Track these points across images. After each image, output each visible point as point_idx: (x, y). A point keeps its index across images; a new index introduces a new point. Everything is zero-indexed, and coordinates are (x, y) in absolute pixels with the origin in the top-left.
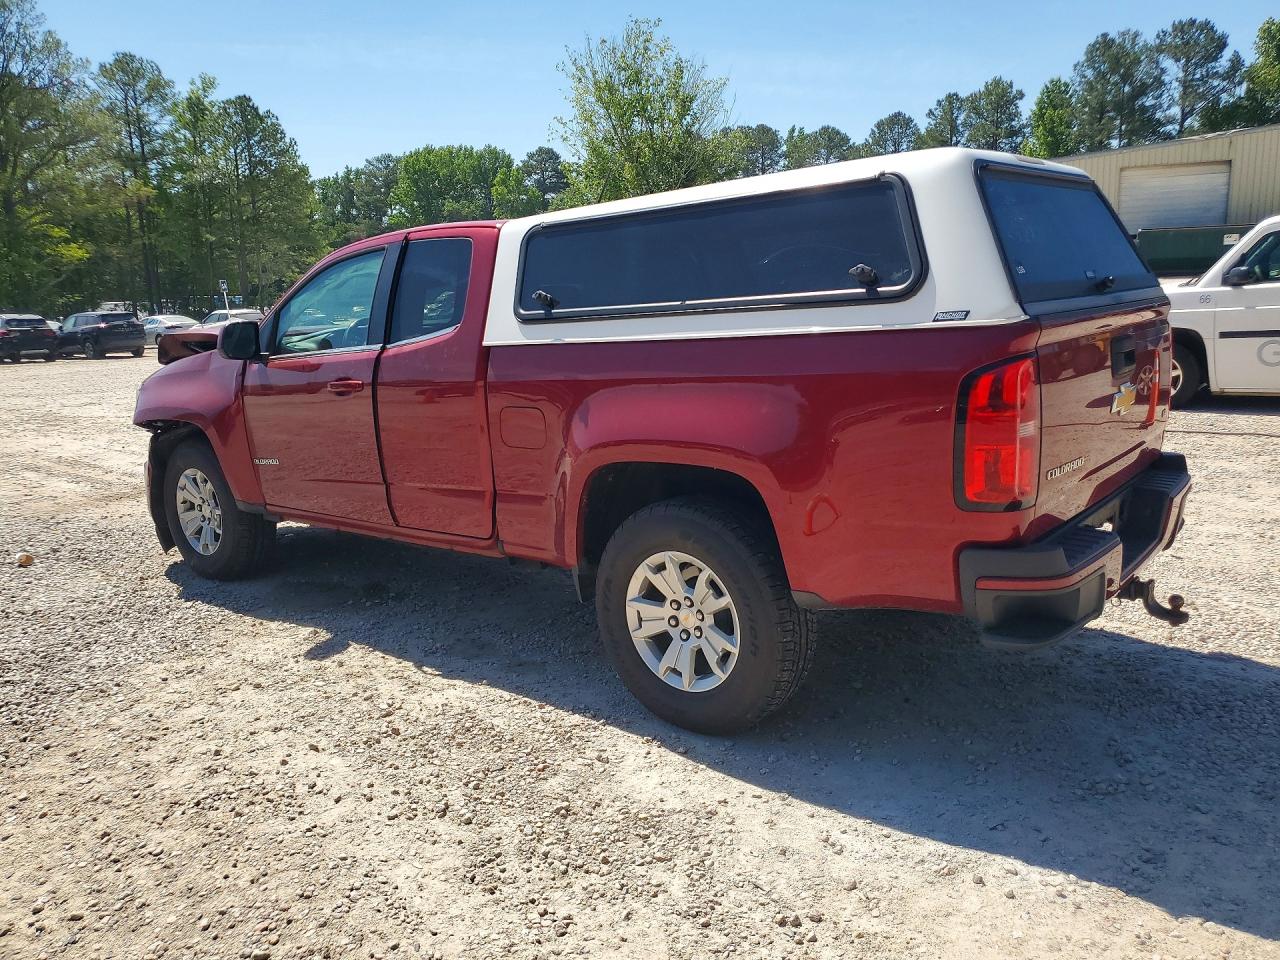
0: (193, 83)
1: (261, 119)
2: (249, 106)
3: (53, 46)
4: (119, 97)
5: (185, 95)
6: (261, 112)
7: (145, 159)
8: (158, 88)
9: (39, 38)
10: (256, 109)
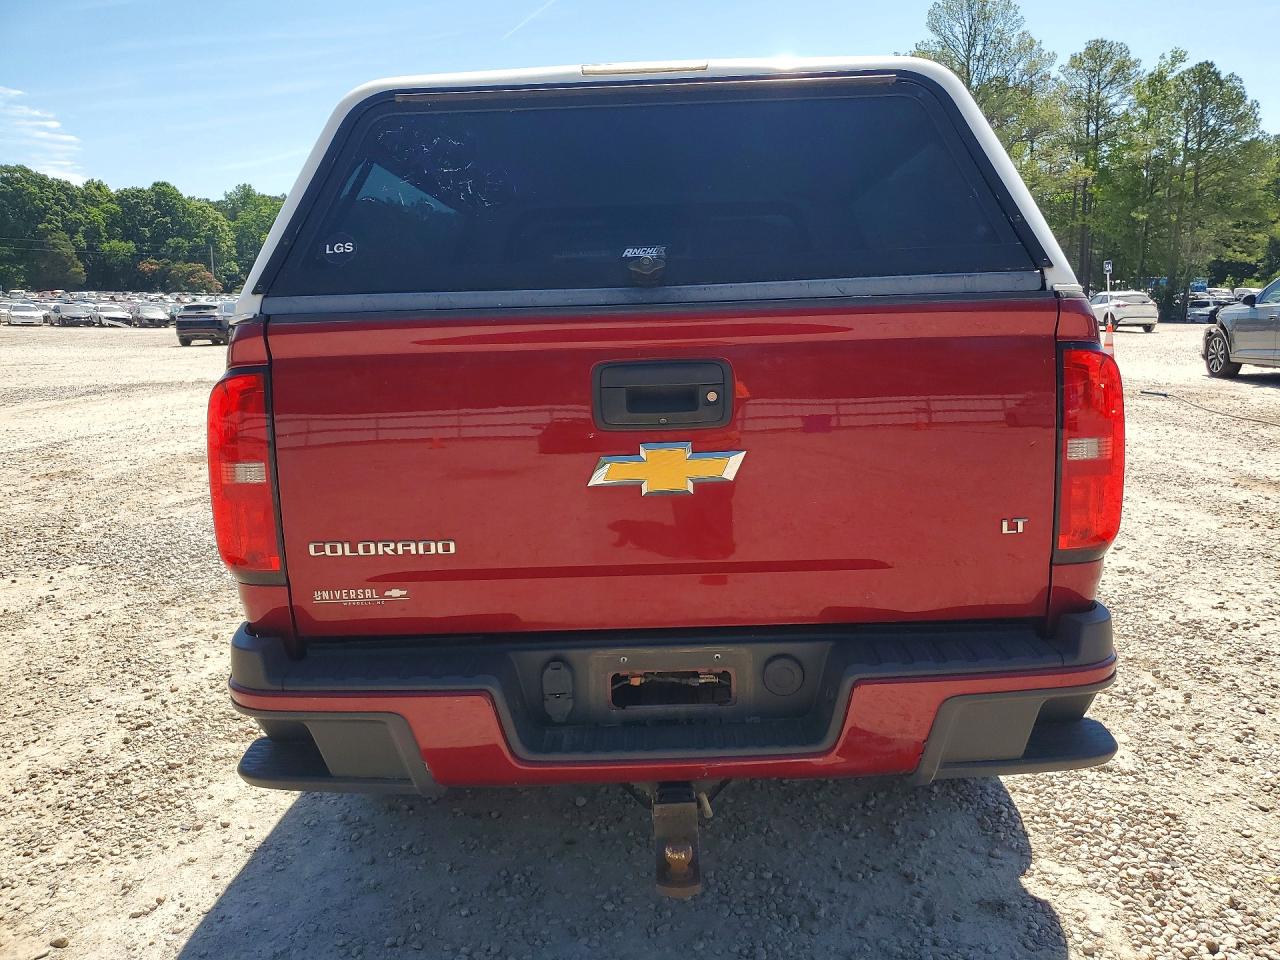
0: (1162, 57)
1: (1221, 84)
2: (1209, 72)
3: (1028, 46)
4: (1084, 85)
5: (1150, 70)
6: (1223, 77)
7: (1096, 143)
8: (1123, 69)
9: (1014, 41)
10: (1217, 75)
